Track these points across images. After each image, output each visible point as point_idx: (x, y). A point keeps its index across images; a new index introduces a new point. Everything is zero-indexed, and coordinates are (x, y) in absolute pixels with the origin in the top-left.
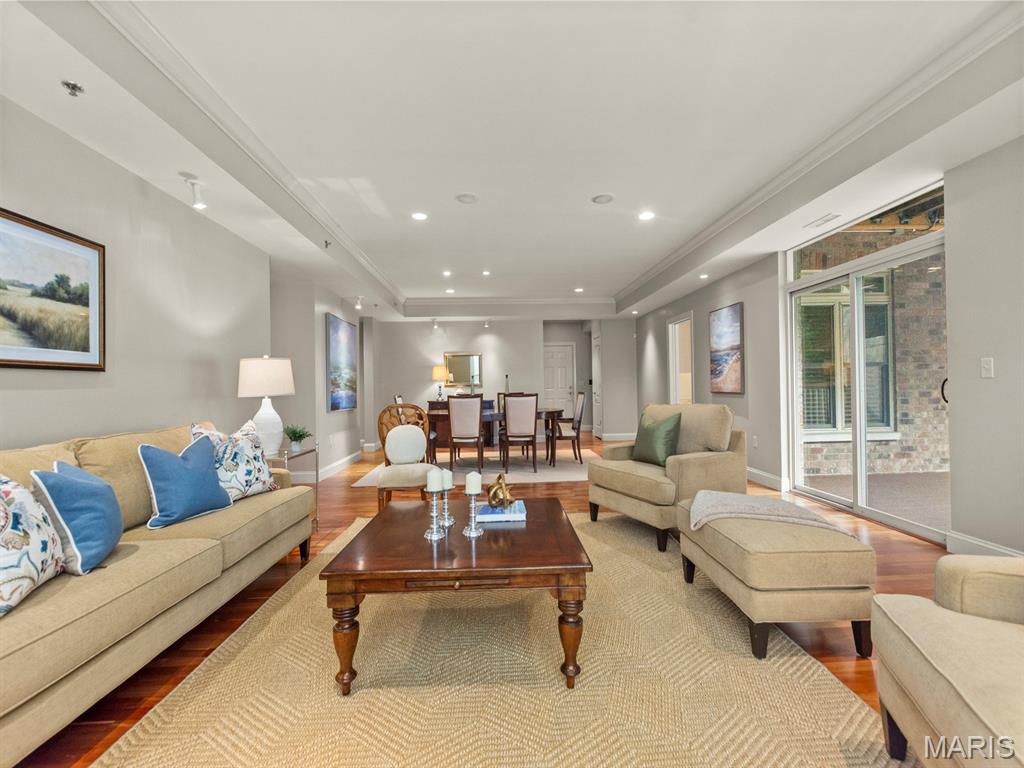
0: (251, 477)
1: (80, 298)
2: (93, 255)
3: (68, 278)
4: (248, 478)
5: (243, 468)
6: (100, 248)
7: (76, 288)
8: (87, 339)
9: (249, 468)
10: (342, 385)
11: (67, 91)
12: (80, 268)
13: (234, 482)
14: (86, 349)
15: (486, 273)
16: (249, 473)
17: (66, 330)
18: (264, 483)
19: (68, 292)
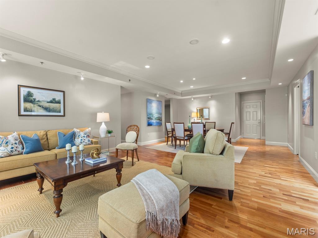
0: (82, 141)
1: (59, 102)
2: (62, 93)
3: (55, 99)
4: (81, 141)
5: (80, 139)
6: (64, 92)
7: (57, 100)
8: (60, 110)
9: (82, 139)
10: (154, 119)
11: (41, 63)
12: (58, 96)
13: (78, 142)
14: (60, 112)
15: (194, 79)
16: (82, 140)
17: (55, 109)
18: (86, 143)
19: (55, 101)
